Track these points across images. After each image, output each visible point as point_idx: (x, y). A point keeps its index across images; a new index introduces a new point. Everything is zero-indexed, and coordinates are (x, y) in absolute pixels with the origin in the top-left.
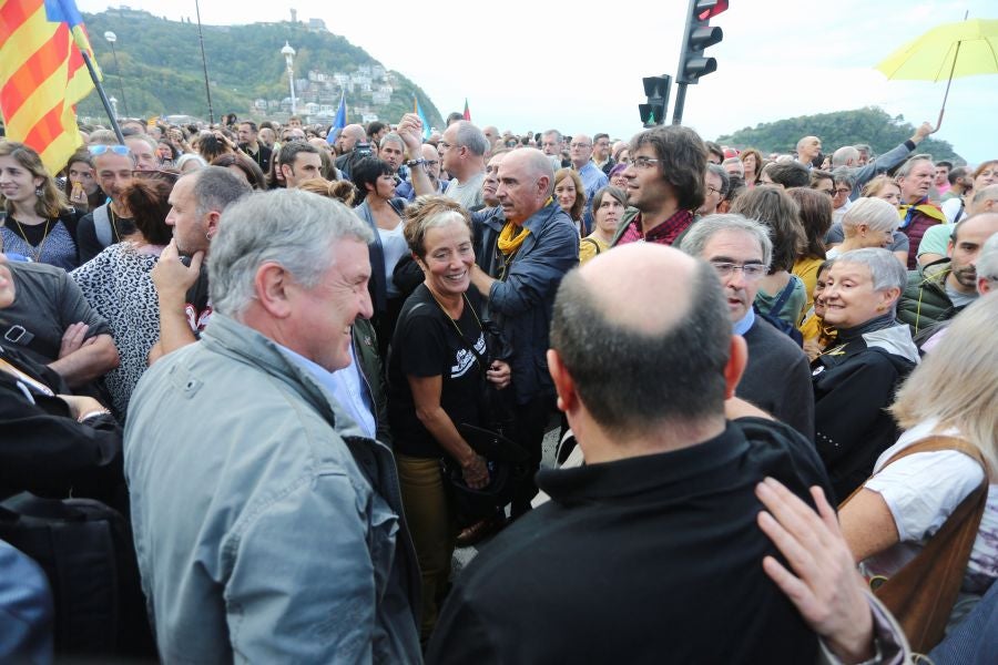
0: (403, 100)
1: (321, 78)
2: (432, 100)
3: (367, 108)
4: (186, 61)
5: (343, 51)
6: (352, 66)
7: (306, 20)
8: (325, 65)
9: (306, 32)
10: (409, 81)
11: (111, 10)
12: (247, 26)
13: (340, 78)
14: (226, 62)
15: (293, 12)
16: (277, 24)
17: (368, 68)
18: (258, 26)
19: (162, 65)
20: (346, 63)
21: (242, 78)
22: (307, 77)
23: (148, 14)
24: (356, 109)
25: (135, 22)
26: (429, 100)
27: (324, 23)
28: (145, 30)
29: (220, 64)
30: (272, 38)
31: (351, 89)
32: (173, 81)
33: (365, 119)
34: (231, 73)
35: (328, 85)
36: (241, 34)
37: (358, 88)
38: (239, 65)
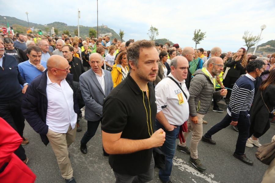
17: (108, 33)
25: (80, 27)
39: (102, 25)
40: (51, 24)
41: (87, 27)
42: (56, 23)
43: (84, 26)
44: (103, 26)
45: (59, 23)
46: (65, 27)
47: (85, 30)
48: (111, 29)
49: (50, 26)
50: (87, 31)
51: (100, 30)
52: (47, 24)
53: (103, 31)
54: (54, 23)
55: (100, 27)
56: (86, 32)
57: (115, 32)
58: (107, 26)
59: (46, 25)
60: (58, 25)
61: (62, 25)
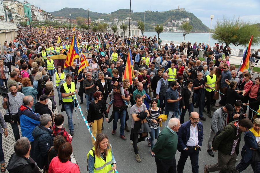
4: (153, 20)
8: (176, 19)
11: (146, 11)
15: (178, 7)
17: (184, 19)
21: (161, 22)
22: (171, 21)
23: (151, 11)
25: (148, 13)
29: (158, 20)
30: (170, 14)
34: (160, 21)
37: (178, 23)
39: (177, 9)
40: (115, 12)
41: (157, 13)
42: (120, 10)
43: (153, 12)
44: (179, 9)
45: (123, 10)
47: (154, 17)
48: (189, 12)
49: (114, 15)
50: (156, 17)
51: (173, 15)
52: (111, 13)
53: (178, 16)
54: (118, 11)
55: (175, 11)
56: (155, 19)
57: (194, 16)
58: (184, 9)
59: (109, 14)
60: (122, 12)
61: (126, 13)
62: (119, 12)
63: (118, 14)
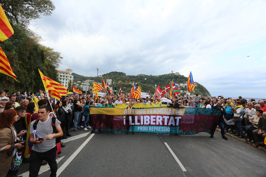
0: (198, 89)
1: (177, 85)
2: (206, 89)
3: (188, 91)
5: (183, 79)
6: (185, 82)
7: (175, 73)
8: (178, 82)
9: (175, 75)
10: (200, 84)
11: (139, 75)
12: (162, 75)
13: (181, 85)
14: (157, 82)
15: (172, 71)
16: (168, 74)
18: (165, 75)
19: (145, 83)
20: (184, 81)
23: (145, 75)
24: (185, 91)
25: (142, 76)
26: (205, 89)
27: (179, 73)
28: (144, 78)
30: (167, 77)
31: (184, 87)
32: (146, 86)
33: (187, 94)
35: (179, 86)
36: (161, 77)
37: (186, 87)
38: (159, 83)
39: (172, 73)
40: (107, 74)
42: (112, 73)
43: (147, 75)
45: (116, 72)
46: (124, 76)
47: (150, 80)
49: (106, 76)
50: (152, 80)
52: (103, 75)
59: (100, 76)
60: (115, 75)
61: (119, 75)
62: (111, 74)
63: (110, 75)
